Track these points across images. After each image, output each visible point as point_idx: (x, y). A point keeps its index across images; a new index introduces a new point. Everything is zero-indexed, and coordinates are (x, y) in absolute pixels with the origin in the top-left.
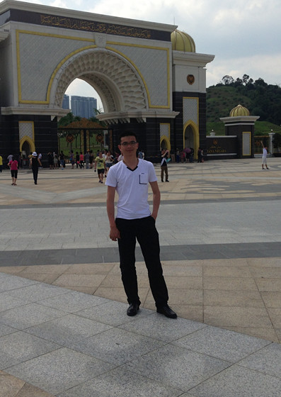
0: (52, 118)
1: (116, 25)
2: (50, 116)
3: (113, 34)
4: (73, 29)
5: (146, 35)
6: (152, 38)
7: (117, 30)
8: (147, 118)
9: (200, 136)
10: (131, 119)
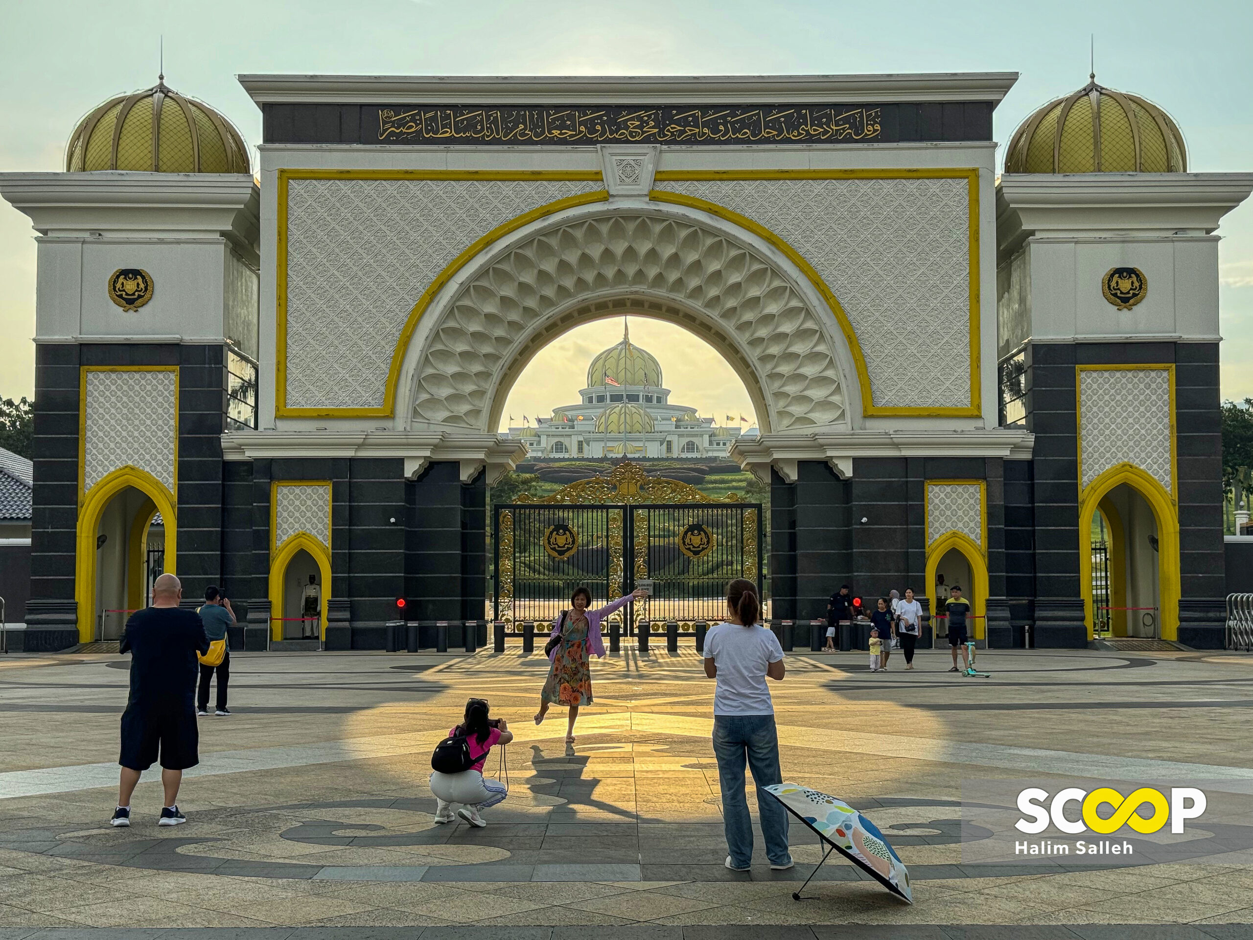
0: (410, 470)
1: (705, 108)
2: (399, 462)
3: (692, 141)
4: (514, 142)
5: (858, 128)
6: (885, 137)
7: (713, 126)
8: (856, 461)
9: (1183, 534)
10: (803, 465)
